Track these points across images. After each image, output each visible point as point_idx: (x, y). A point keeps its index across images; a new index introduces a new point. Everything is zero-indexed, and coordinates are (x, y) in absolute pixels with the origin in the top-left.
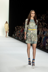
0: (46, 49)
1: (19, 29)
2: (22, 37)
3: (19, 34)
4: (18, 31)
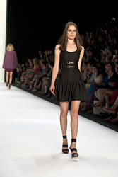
0: (94, 113)
1: (30, 65)
4: (29, 70)
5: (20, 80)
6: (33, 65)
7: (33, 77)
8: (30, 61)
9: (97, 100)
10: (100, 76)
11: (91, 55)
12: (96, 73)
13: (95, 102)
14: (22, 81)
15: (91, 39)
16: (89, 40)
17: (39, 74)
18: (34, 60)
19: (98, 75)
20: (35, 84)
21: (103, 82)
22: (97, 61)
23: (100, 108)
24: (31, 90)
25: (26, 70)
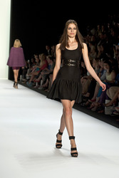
0: (106, 113)
2: (44, 82)
3: (37, 74)
4: (35, 67)
5: (25, 78)
6: (40, 61)
7: (40, 74)
8: (36, 57)
9: (109, 99)
10: (112, 74)
11: (102, 49)
12: (108, 71)
13: (107, 101)
14: (28, 78)
15: (103, 33)
16: (100, 34)
17: (46, 71)
18: (41, 56)
19: (110, 72)
20: (42, 82)
21: (116, 79)
22: (109, 56)
23: (112, 108)
24: (37, 88)
25: (31, 67)
